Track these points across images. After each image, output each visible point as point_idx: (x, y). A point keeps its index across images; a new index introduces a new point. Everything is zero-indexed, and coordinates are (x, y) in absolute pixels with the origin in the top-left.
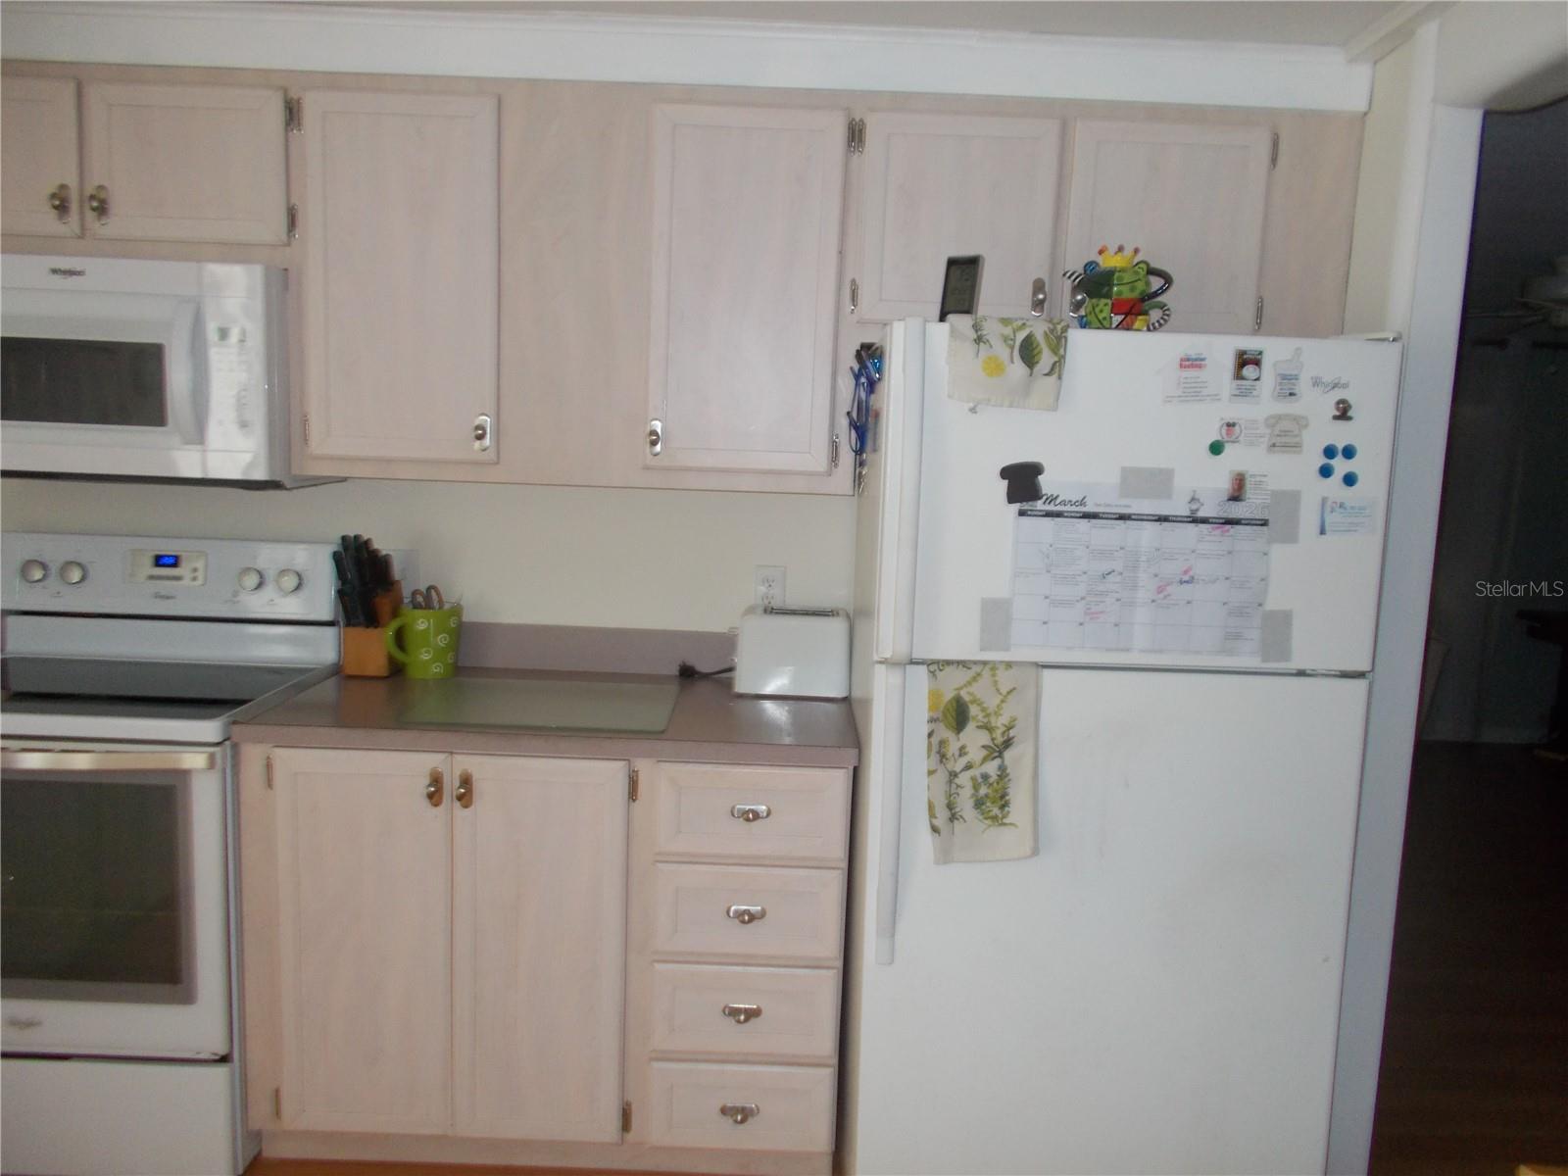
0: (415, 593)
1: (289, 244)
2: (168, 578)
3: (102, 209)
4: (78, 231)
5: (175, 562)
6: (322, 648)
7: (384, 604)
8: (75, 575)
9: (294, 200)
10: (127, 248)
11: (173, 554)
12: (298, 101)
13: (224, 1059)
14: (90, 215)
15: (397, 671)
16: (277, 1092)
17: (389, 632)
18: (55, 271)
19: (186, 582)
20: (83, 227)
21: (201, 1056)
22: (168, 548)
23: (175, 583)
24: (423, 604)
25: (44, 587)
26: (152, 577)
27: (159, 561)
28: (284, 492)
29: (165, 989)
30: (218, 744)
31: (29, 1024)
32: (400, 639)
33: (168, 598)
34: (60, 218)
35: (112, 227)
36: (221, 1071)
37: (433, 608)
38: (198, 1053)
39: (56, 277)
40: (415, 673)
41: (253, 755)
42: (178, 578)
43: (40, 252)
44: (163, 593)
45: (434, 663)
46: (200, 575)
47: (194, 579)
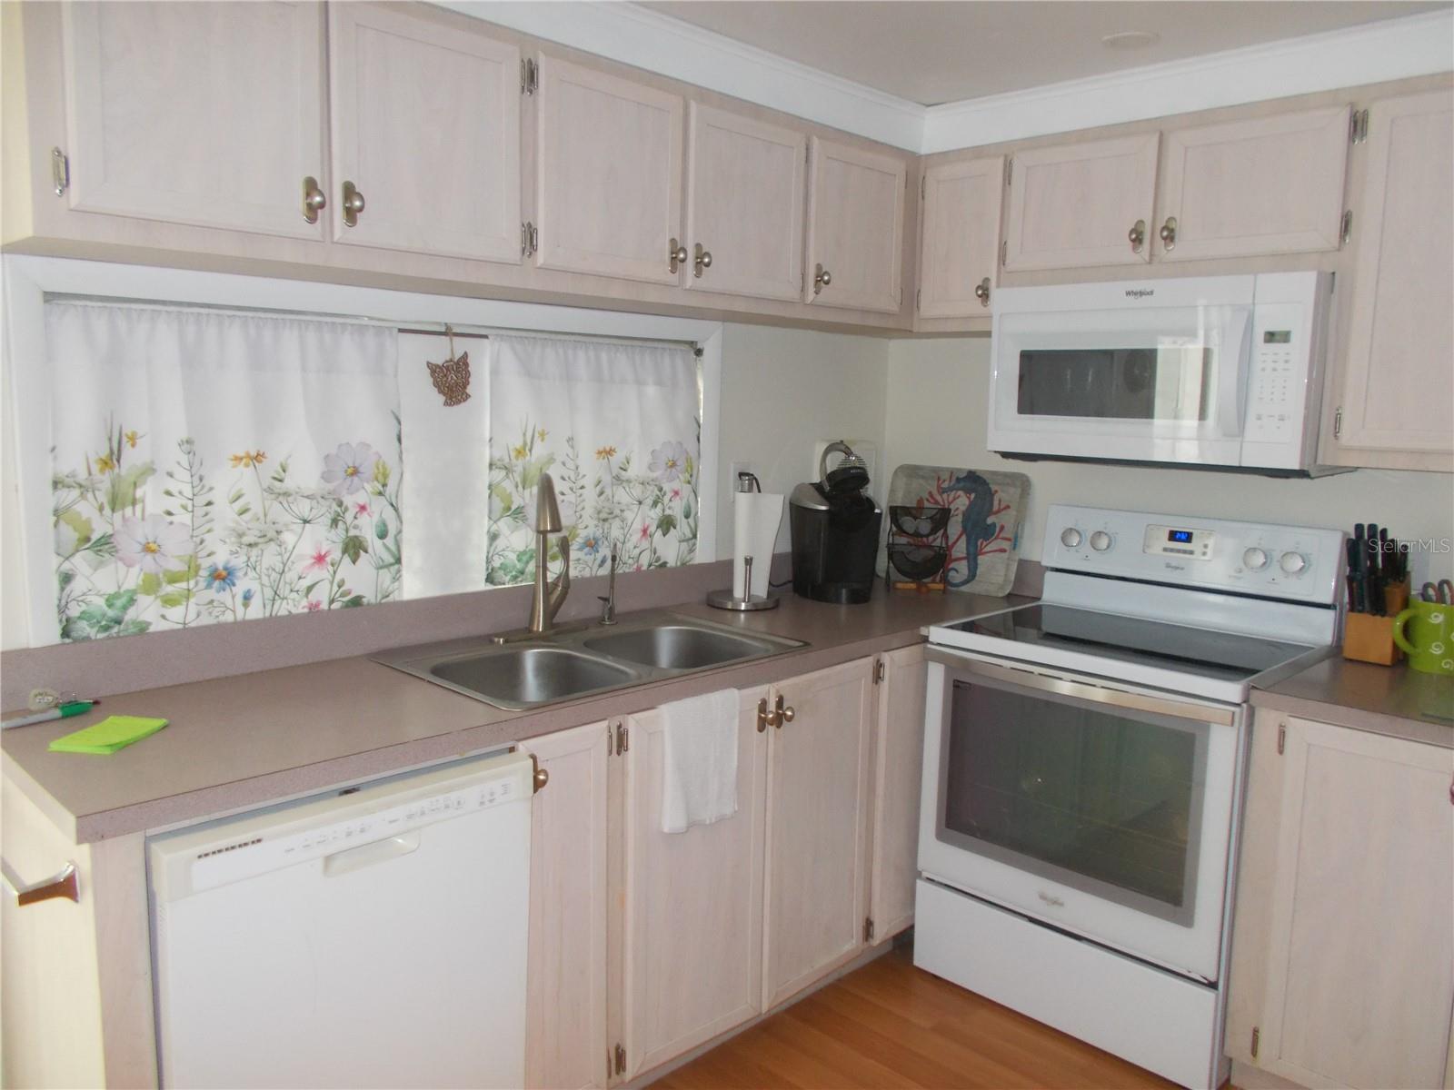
0: (1426, 586)
1: (1339, 250)
2: (1179, 551)
3: (1170, 236)
4: (1147, 258)
5: (1188, 537)
6: (1318, 629)
7: (1393, 593)
8: (1103, 542)
9: (1351, 207)
10: (1187, 268)
11: (1187, 530)
12: (1366, 114)
13: (1212, 985)
14: (1160, 243)
15: (1401, 660)
16: (1256, 1032)
17: (1398, 623)
18: (1128, 293)
19: (1197, 555)
20: (1151, 255)
21: (1192, 975)
22: (1181, 525)
23: (1187, 556)
24: (1434, 598)
25: (1077, 551)
26: (1165, 550)
27: (1173, 536)
28: (1309, 480)
29: (1169, 906)
30: (1238, 705)
31: (1055, 902)
32: (1407, 630)
33: (1177, 568)
34: (1134, 249)
35: (1177, 251)
36: (1209, 995)
37: (1444, 602)
38: (1189, 972)
39: (1132, 298)
40: (1419, 664)
41: (1268, 720)
42: (1191, 553)
43: (1115, 279)
44: (1174, 564)
45: (1444, 658)
46: (1209, 551)
47: (1204, 554)
